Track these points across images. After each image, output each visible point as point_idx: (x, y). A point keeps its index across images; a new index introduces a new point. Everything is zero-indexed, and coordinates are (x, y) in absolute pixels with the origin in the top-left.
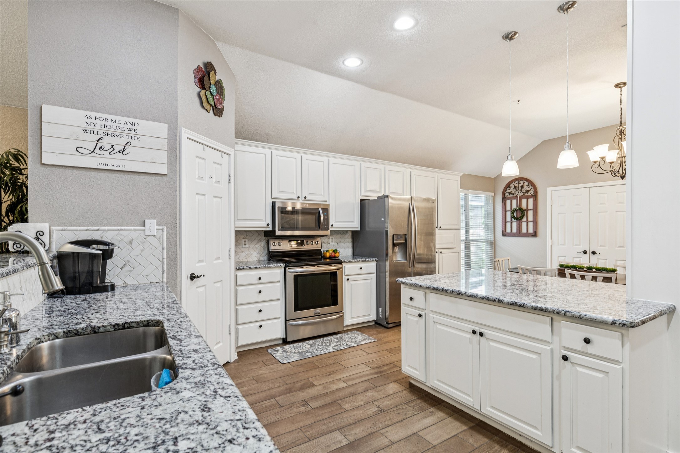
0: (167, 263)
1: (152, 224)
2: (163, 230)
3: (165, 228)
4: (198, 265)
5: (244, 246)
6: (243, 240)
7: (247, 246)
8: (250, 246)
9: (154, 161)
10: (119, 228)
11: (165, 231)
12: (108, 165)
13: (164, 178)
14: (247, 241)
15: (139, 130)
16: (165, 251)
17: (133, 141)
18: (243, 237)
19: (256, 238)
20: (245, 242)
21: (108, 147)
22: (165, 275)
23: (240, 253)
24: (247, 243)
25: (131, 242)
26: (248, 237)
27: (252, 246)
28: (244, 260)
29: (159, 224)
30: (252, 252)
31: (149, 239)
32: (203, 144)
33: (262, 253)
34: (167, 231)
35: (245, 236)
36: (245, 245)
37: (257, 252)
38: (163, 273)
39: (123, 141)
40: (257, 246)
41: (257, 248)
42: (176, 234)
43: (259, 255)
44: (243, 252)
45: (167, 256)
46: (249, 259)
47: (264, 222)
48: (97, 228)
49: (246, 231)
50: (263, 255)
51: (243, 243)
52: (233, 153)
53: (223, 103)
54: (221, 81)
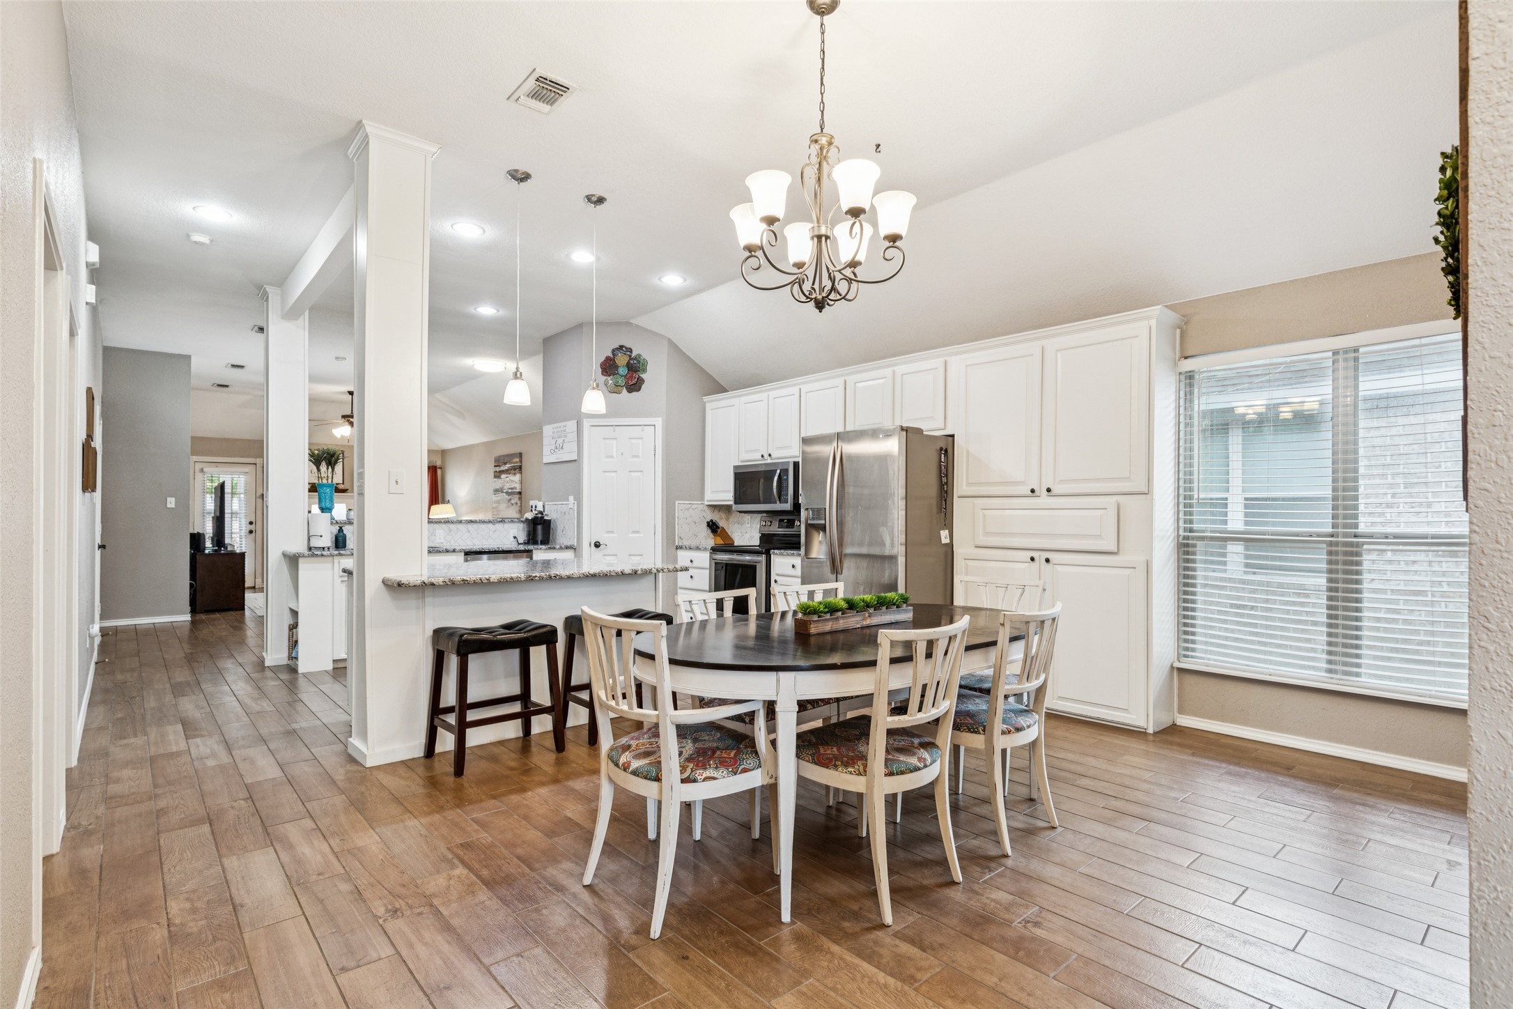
0: (575, 529)
3: (576, 502)
4: (606, 535)
9: (569, 452)
10: (561, 503)
11: (576, 504)
13: (573, 463)
15: (567, 430)
16: (575, 520)
17: (565, 439)
22: (576, 539)
29: (573, 499)
31: (571, 510)
32: (612, 426)
37: (758, 533)
38: (573, 537)
39: (562, 441)
41: (757, 528)
42: (580, 507)
52: (659, 422)
53: (643, 376)
54: (639, 355)
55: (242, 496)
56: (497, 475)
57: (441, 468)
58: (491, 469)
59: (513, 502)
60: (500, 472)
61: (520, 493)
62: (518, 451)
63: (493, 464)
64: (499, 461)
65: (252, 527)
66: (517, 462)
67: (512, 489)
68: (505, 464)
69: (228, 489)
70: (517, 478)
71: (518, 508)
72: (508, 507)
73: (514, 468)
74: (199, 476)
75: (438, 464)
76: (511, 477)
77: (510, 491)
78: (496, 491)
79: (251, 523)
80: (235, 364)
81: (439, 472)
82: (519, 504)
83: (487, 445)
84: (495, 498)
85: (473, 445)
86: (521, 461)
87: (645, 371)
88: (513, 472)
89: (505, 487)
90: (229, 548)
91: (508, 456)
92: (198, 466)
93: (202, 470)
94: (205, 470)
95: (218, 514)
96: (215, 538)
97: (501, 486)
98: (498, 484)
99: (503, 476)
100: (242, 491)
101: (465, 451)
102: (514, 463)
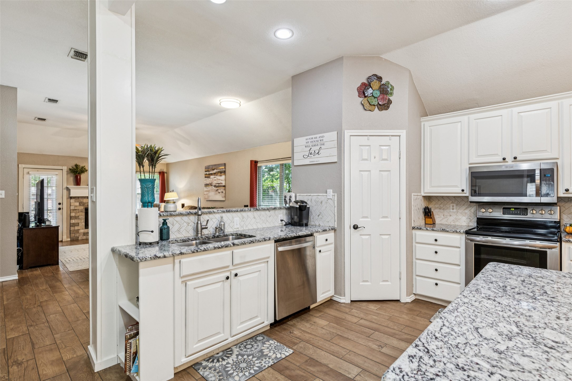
0: (337, 215)
1: (330, 191)
2: (335, 195)
3: (336, 194)
4: (361, 220)
5: (451, 210)
6: (451, 205)
7: (455, 210)
8: (459, 211)
9: (330, 155)
10: (317, 194)
11: (336, 196)
12: (313, 161)
13: (336, 164)
14: (455, 206)
15: (325, 139)
16: (336, 208)
17: (323, 147)
18: (451, 202)
19: (466, 204)
20: (453, 206)
21: (313, 152)
22: (336, 223)
23: (449, 217)
24: (455, 207)
25: (322, 202)
26: (456, 202)
27: (460, 211)
28: (452, 223)
29: (333, 192)
30: (460, 217)
31: (329, 200)
32: (367, 136)
33: (472, 219)
34: (337, 196)
35: (454, 201)
36: (453, 209)
37: (467, 217)
38: (335, 222)
39: (317, 148)
40: (467, 211)
41: (466, 213)
42: (341, 198)
43: (469, 220)
44: (450, 216)
45: (337, 212)
46: (457, 223)
47: (459, 188)
48: (310, 194)
49: (454, 197)
50: (473, 220)
51: (451, 207)
52: (403, 133)
53: (391, 98)
54: (388, 82)
55: (53, 188)
56: (207, 176)
57: (166, 173)
58: (203, 173)
59: (219, 191)
60: (209, 174)
61: (224, 186)
62: (223, 162)
63: (204, 170)
64: (208, 169)
65: (61, 206)
66: (222, 169)
67: (219, 184)
68: (214, 170)
69: (45, 185)
70: (223, 177)
71: (223, 195)
72: (216, 194)
73: (221, 172)
74: (26, 176)
75: (165, 171)
76: (218, 177)
77: (217, 185)
78: (207, 185)
79: (60, 204)
80: (51, 99)
81: (165, 174)
82: (224, 192)
83: (199, 160)
84: (205, 189)
85: (189, 160)
86: (225, 168)
87: (391, 94)
88: (219, 174)
89: (213, 183)
90: (47, 223)
91: (215, 165)
92: (26, 170)
93: (28, 173)
94: (30, 173)
95: (39, 201)
96: (37, 217)
97: (210, 182)
98: (208, 181)
99: (212, 177)
100: (54, 185)
101: (183, 164)
102: (220, 169)
